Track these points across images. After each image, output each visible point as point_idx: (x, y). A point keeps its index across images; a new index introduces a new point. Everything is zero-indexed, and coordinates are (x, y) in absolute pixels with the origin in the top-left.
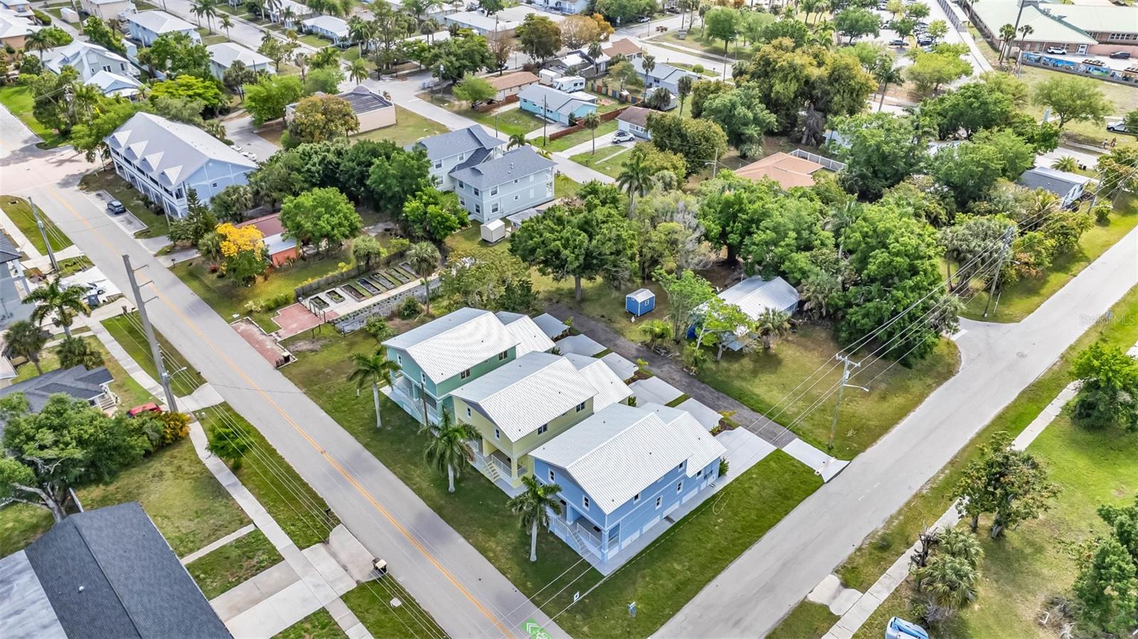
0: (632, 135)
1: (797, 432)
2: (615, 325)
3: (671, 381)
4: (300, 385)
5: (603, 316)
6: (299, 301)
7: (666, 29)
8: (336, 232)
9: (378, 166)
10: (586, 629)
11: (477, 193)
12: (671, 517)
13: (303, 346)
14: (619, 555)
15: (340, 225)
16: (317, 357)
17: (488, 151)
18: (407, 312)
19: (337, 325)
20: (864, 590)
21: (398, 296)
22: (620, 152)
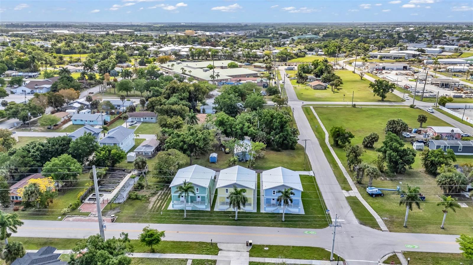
0: (136, 122)
6: (83, 203)
7: (92, 93)
10: (317, 226)
16: (124, 213)
17: (98, 133)
18: (140, 187)
19: (114, 202)
20: (352, 190)
21: (124, 186)
22: (137, 127)
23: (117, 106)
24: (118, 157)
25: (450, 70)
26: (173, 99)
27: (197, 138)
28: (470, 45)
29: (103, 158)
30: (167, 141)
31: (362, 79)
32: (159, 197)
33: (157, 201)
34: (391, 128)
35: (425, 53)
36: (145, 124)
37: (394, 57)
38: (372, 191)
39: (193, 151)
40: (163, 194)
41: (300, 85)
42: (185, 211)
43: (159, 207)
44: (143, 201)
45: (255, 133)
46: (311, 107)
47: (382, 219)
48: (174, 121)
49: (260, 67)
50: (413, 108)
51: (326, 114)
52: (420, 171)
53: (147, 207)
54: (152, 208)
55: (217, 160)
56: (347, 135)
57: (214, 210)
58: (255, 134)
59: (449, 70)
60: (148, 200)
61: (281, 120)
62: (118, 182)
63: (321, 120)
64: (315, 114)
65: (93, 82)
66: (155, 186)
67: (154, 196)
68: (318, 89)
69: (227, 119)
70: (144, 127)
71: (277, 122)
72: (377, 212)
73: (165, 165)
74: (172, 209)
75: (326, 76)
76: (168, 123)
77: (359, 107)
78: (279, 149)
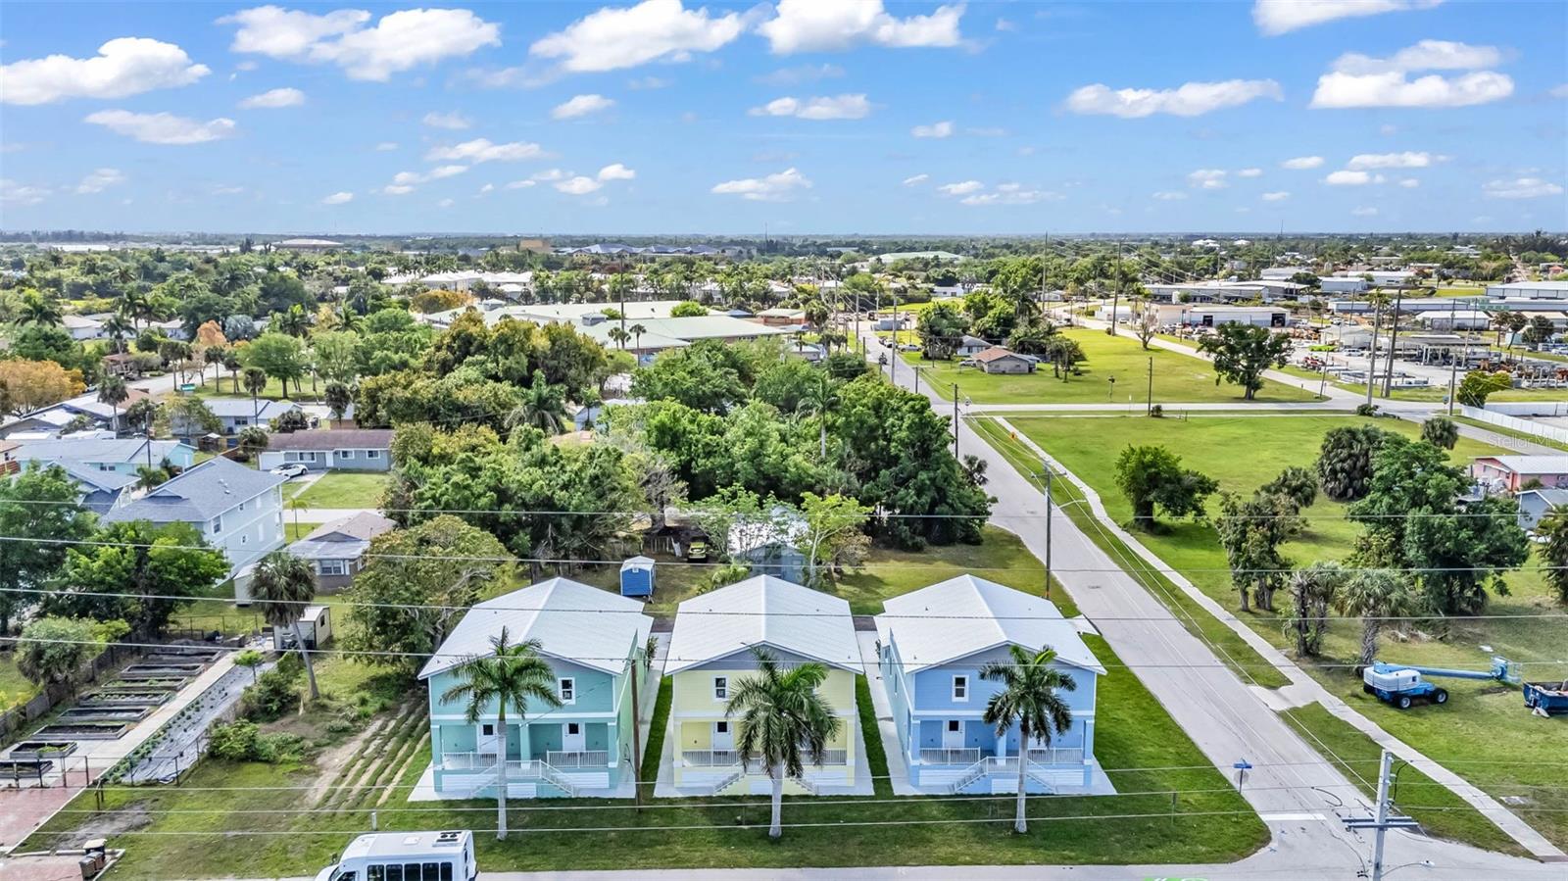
0: (302, 466)
10: (1202, 848)
16: (170, 829)
17: (115, 493)
18: (273, 704)
19: (126, 780)
20: (1289, 682)
21: (196, 705)
22: (304, 488)
23: (232, 423)
24: (183, 572)
25: (1428, 323)
26: (461, 373)
27: (565, 477)
28: (1445, 271)
29: (109, 579)
30: (422, 494)
31: (1148, 349)
32: (372, 747)
33: (358, 766)
34: (1343, 461)
35: (1319, 287)
36: (341, 477)
37: (1226, 297)
38: (1397, 681)
39: (545, 536)
40: (393, 733)
41: (939, 366)
42: (502, 803)
43: (364, 793)
44: (281, 770)
45: (812, 477)
46: (1000, 419)
47: (1501, 802)
48: (462, 443)
49: (786, 321)
50: (1370, 415)
51: (1061, 438)
52: (1538, 605)
53: (301, 794)
54: (327, 799)
55: (655, 588)
56: (1188, 480)
57: (657, 794)
58: (812, 481)
59: (1423, 322)
60: (312, 760)
61: (921, 420)
62: (168, 688)
63: (1050, 454)
64: (1022, 437)
65: (155, 357)
66: (355, 698)
67: (345, 743)
68: (1004, 373)
69: (692, 422)
70: (336, 486)
71: (905, 425)
72: (1458, 774)
73: (407, 589)
74: (436, 797)
75: (1026, 335)
76: (436, 451)
77: (1177, 416)
78: (918, 539)
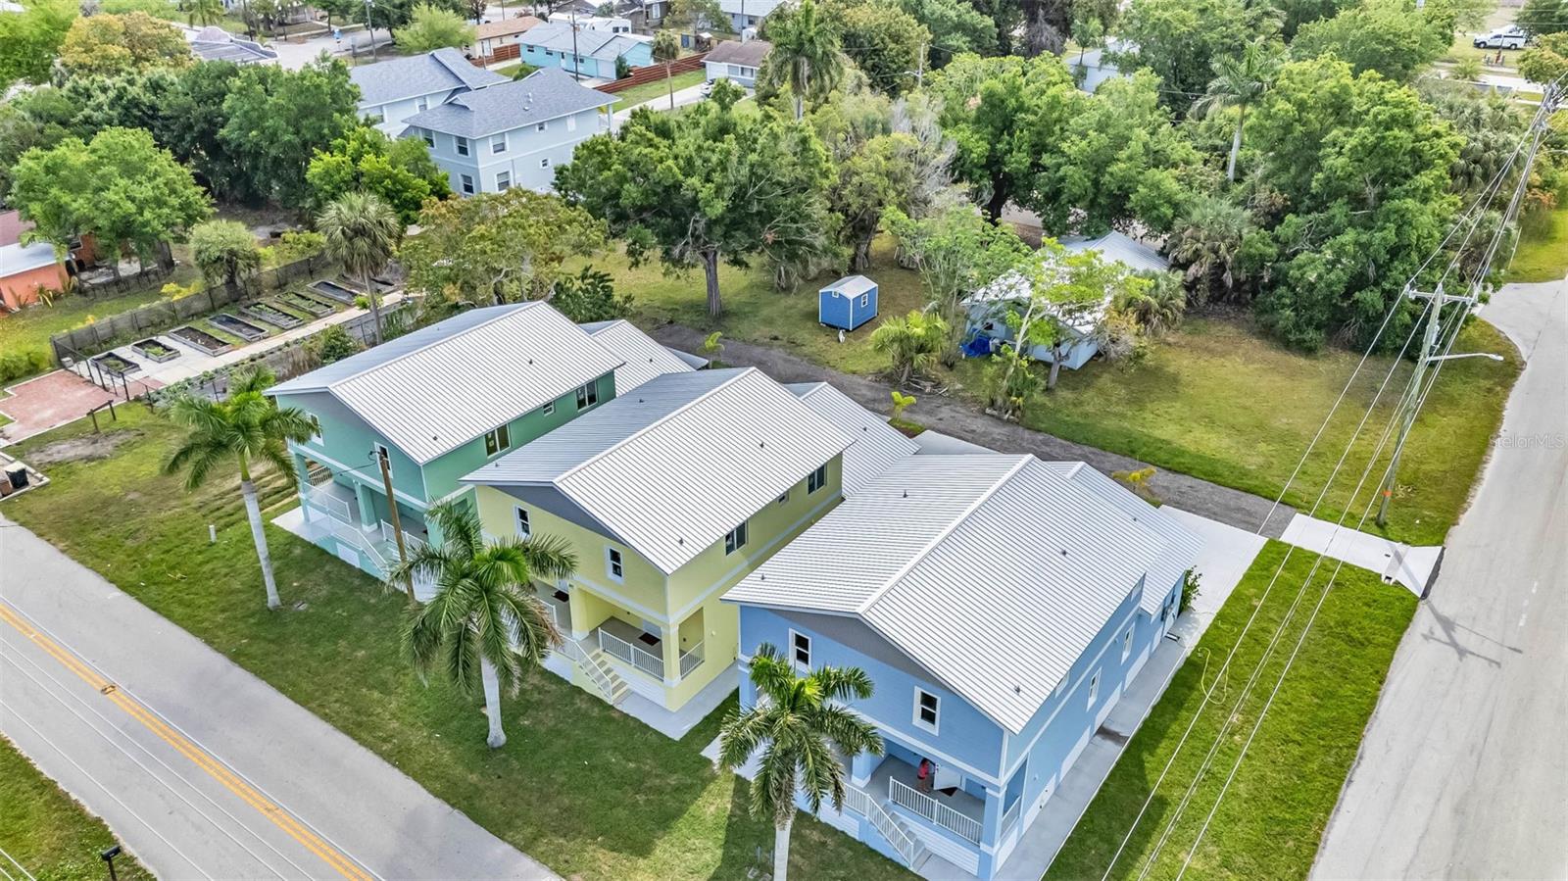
1: (1292, 503)
2: (806, 350)
3: (969, 436)
4: (53, 536)
5: (776, 338)
6: (62, 366)
8: (148, 215)
9: (240, 90)
11: (463, 151)
12: (1114, 728)
13: (64, 451)
14: (1021, 853)
15: (160, 202)
16: (104, 471)
58: (1169, 212)
